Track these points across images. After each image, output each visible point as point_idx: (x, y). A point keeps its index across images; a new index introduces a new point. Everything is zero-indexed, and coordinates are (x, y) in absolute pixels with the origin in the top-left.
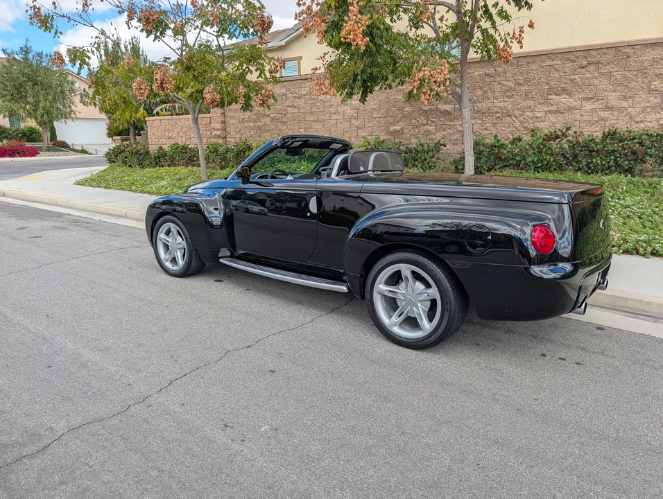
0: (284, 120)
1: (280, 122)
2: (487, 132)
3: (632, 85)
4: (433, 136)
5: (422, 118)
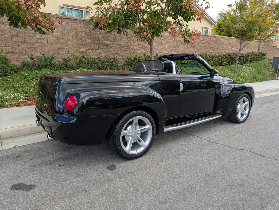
2: (122, 54)
3: (158, 41)
4: (102, 55)
5: (96, 46)
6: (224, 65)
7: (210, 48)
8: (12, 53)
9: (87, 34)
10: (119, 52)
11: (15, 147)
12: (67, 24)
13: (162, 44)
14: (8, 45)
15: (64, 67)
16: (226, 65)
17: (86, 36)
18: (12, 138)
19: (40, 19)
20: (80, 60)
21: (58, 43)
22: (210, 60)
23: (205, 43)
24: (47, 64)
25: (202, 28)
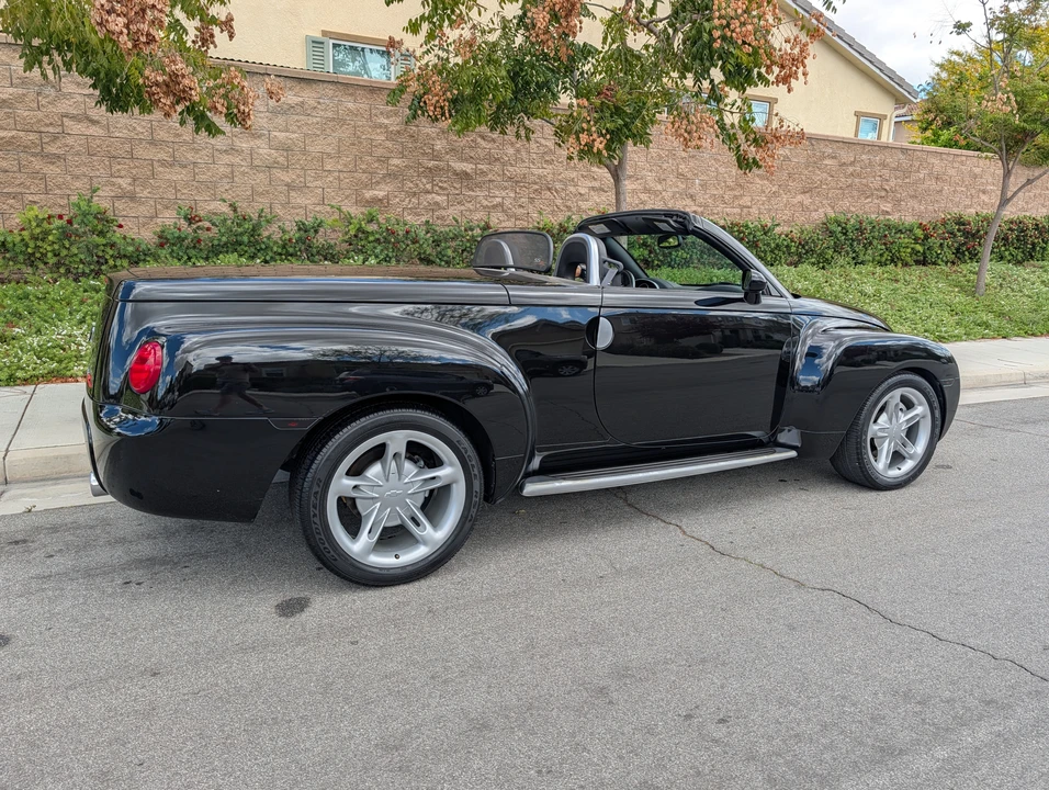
0: (52, 149)
1: (34, 155)
2: (521, 210)
3: (665, 166)
4: (444, 213)
5: (424, 180)
6: (935, 263)
7: (883, 194)
8: (133, 197)
9: (391, 136)
10: (507, 202)
11: (30, 511)
12: (321, 101)
13: (680, 175)
14: (119, 170)
15: (300, 250)
16: (946, 263)
17: (389, 144)
18: (42, 480)
19: (186, 82)
20: (360, 230)
21: (286, 168)
22: (875, 242)
23: (859, 175)
24: (239, 238)
25: (858, 115)
